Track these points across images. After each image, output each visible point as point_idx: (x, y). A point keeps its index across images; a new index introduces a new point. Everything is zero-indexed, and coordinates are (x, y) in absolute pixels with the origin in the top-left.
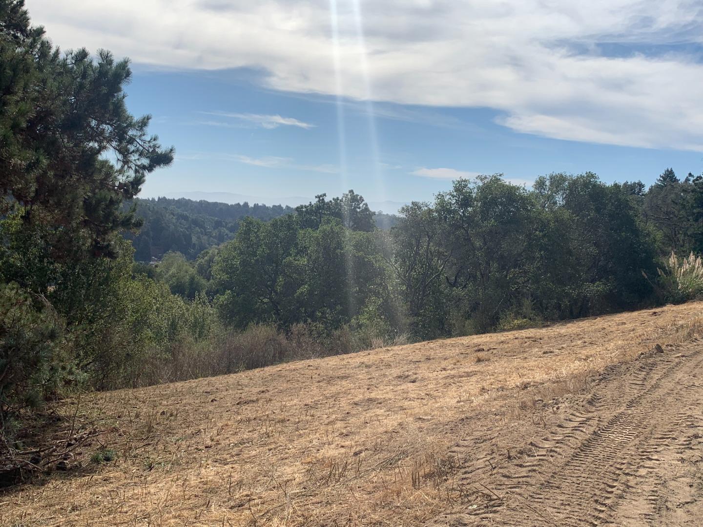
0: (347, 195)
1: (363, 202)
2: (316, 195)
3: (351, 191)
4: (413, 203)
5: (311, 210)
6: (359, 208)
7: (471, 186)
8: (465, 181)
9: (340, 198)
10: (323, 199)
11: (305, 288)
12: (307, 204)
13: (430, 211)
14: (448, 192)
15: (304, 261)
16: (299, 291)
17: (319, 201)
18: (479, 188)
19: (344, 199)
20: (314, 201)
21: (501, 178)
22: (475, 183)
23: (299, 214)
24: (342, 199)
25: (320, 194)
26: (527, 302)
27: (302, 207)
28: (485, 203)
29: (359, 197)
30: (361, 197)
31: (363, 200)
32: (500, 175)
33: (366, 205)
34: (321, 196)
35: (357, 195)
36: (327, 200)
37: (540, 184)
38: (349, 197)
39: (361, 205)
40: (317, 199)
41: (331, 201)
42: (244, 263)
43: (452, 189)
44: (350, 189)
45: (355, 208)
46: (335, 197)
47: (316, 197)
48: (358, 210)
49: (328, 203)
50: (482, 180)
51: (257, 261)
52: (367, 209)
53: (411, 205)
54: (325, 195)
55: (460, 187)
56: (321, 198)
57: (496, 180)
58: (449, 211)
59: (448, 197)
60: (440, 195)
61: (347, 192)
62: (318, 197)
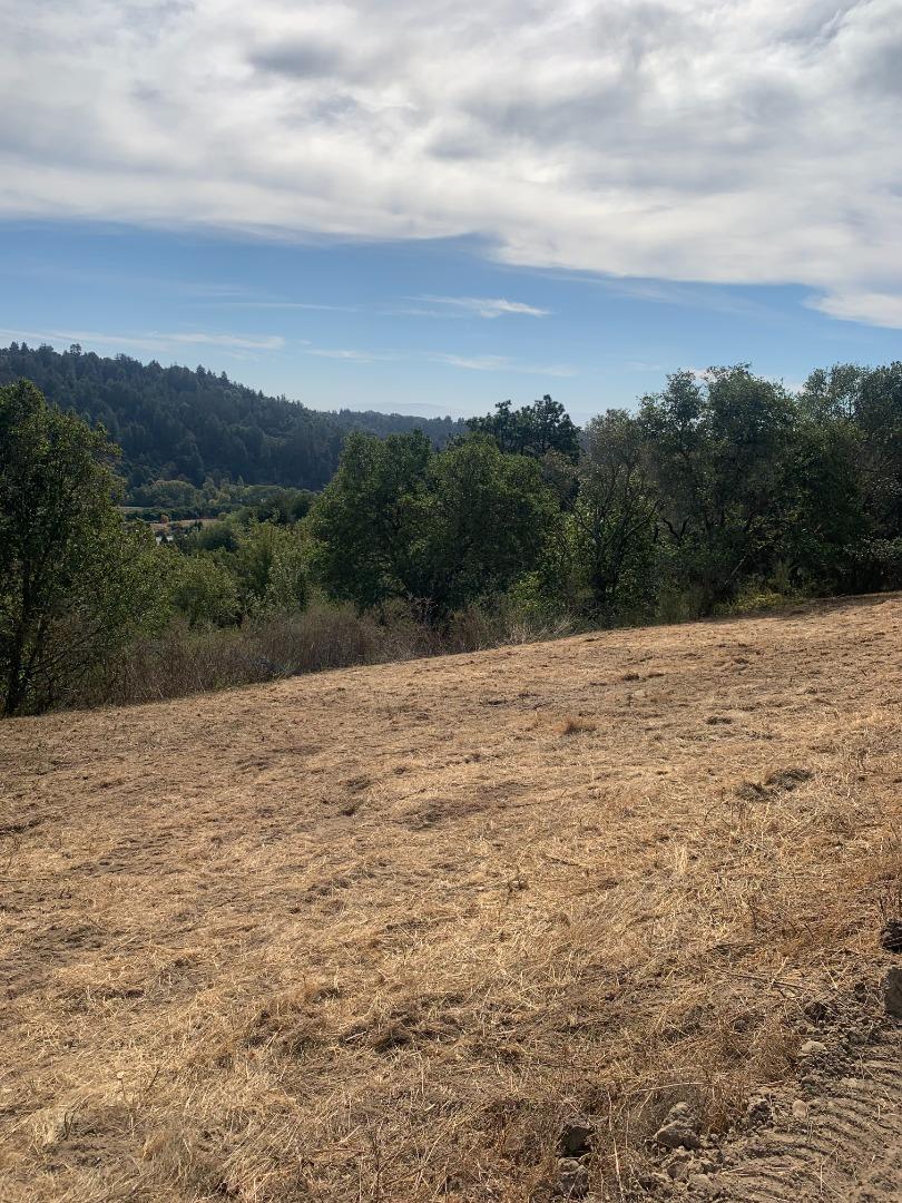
0: (541, 403)
1: (564, 413)
2: (496, 403)
3: (547, 397)
4: (608, 411)
5: (488, 425)
6: (558, 421)
7: (697, 382)
8: (688, 375)
9: (532, 407)
10: (506, 409)
12: (485, 416)
13: (630, 424)
14: (660, 392)
17: (500, 412)
18: (711, 387)
19: (537, 408)
20: (494, 412)
21: (750, 371)
22: (706, 379)
24: (534, 408)
25: (502, 402)
26: (782, 569)
27: (475, 419)
28: (719, 411)
29: (557, 405)
30: (561, 406)
31: (563, 410)
32: (747, 366)
33: (568, 417)
34: (503, 404)
35: (555, 403)
36: (512, 409)
37: (816, 381)
38: (544, 404)
39: (561, 417)
40: (498, 409)
41: (517, 412)
43: (666, 388)
44: (545, 394)
45: (552, 421)
46: (525, 406)
47: (497, 406)
48: (557, 425)
49: (513, 415)
50: (716, 374)
52: (567, 423)
53: (606, 415)
54: (509, 402)
55: (680, 387)
56: (503, 407)
57: (740, 373)
58: (660, 425)
59: (660, 401)
60: (645, 398)
61: (542, 399)
62: (500, 405)
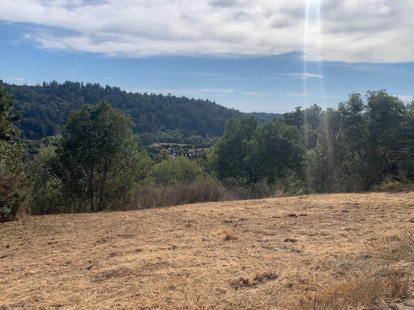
0: (313, 107)
1: (322, 111)
2: (296, 107)
3: (315, 105)
5: (292, 115)
8: (358, 94)
9: (309, 109)
10: (299, 109)
12: (291, 112)
14: (346, 101)
17: (297, 110)
19: (311, 109)
20: (295, 111)
21: (386, 92)
22: (367, 96)
23: (286, 118)
24: (310, 109)
25: (298, 107)
27: (287, 113)
28: (373, 108)
29: (319, 108)
30: (321, 108)
32: (385, 90)
34: (298, 108)
35: (318, 107)
36: (301, 110)
39: (320, 112)
40: (296, 110)
41: (304, 110)
43: (349, 100)
44: (314, 104)
45: (317, 114)
46: (307, 108)
47: (295, 108)
48: (319, 115)
49: (302, 111)
50: (371, 93)
54: (300, 107)
55: (354, 98)
56: (298, 109)
57: (381, 94)
60: (341, 104)
61: (313, 105)
62: (297, 108)
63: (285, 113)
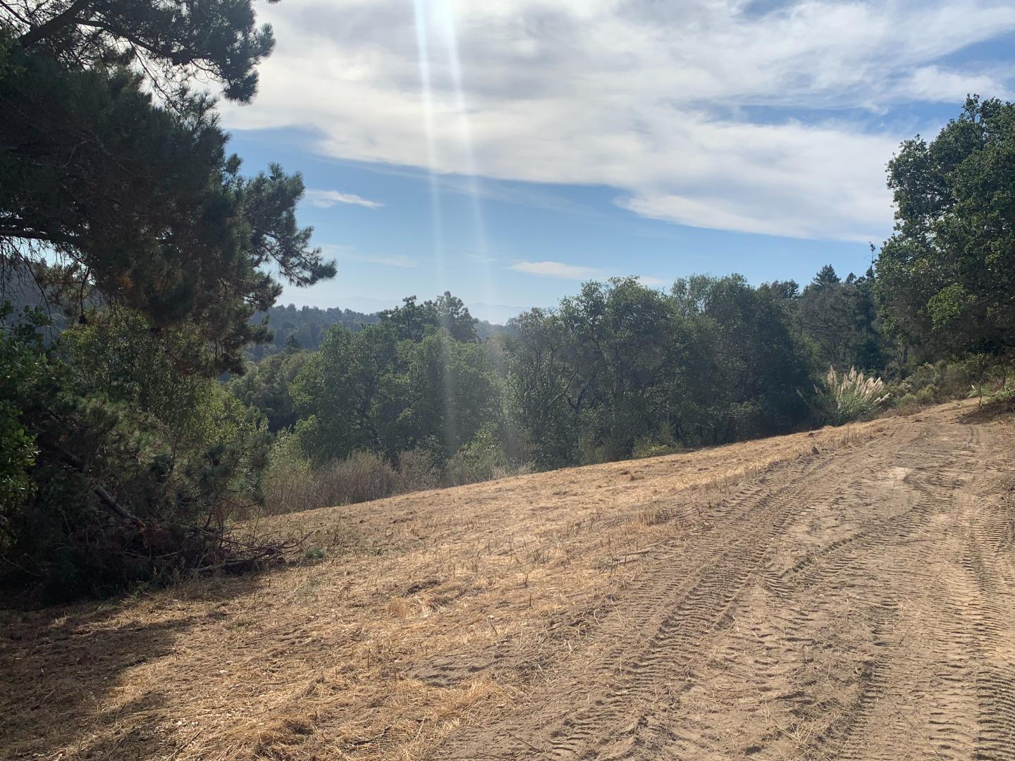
0: (442, 298)
1: (462, 307)
2: (404, 298)
3: (448, 294)
4: (533, 310)
5: (399, 316)
6: (458, 314)
7: (602, 290)
8: (596, 284)
9: (433, 302)
10: (413, 303)
11: (407, 412)
12: (393, 309)
13: (555, 319)
15: (405, 379)
16: (402, 415)
17: (407, 305)
18: (611, 291)
19: (439, 302)
20: (401, 305)
21: (637, 281)
22: (607, 286)
23: (384, 322)
24: (436, 302)
25: (409, 297)
26: (666, 426)
27: (387, 312)
28: (617, 310)
29: (457, 300)
30: (460, 301)
31: (462, 304)
32: (636, 278)
33: (467, 310)
34: (410, 299)
35: (455, 298)
36: (417, 304)
37: (680, 287)
38: (445, 300)
39: (460, 310)
40: (405, 303)
41: (422, 306)
42: (329, 382)
43: (580, 293)
44: (446, 291)
45: (452, 313)
46: (428, 301)
47: (404, 300)
48: (456, 316)
49: (418, 308)
50: (614, 282)
51: (349, 379)
52: (467, 315)
53: (530, 312)
54: (415, 298)
55: (590, 290)
56: (409, 301)
57: (631, 283)
58: (577, 319)
59: (575, 302)
60: (565, 300)
61: (442, 294)
62: (407, 300)
63: (381, 310)
